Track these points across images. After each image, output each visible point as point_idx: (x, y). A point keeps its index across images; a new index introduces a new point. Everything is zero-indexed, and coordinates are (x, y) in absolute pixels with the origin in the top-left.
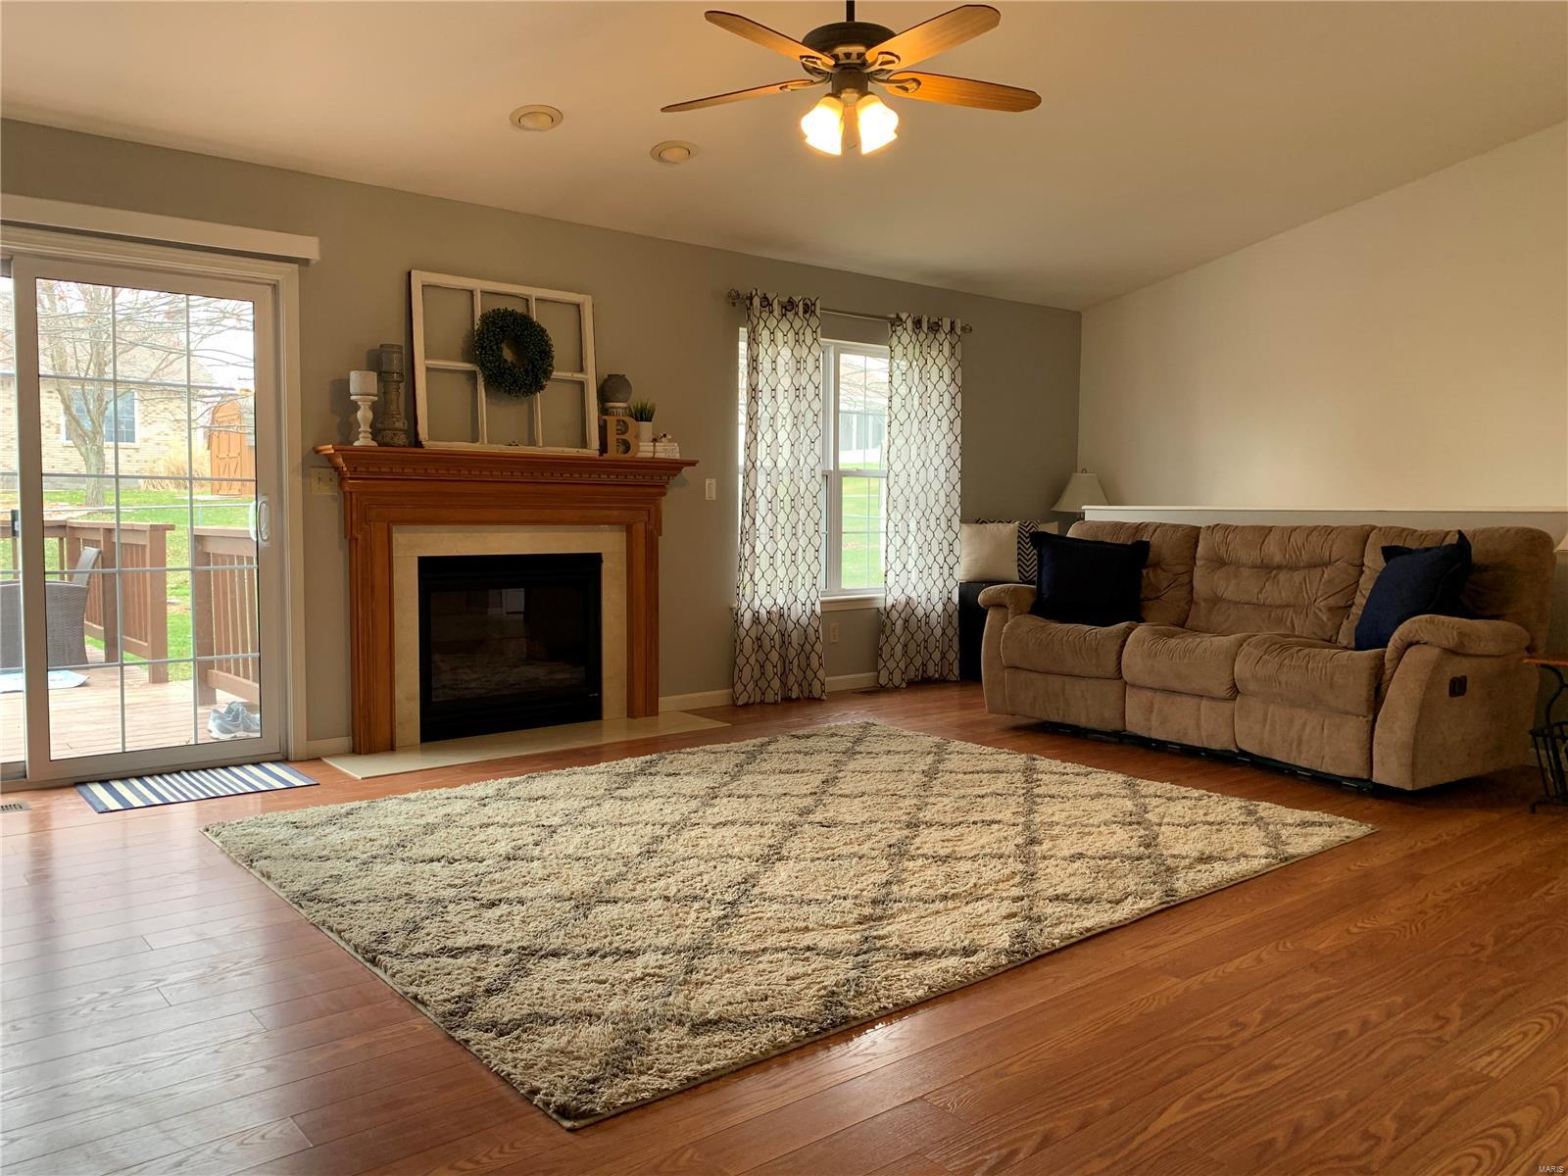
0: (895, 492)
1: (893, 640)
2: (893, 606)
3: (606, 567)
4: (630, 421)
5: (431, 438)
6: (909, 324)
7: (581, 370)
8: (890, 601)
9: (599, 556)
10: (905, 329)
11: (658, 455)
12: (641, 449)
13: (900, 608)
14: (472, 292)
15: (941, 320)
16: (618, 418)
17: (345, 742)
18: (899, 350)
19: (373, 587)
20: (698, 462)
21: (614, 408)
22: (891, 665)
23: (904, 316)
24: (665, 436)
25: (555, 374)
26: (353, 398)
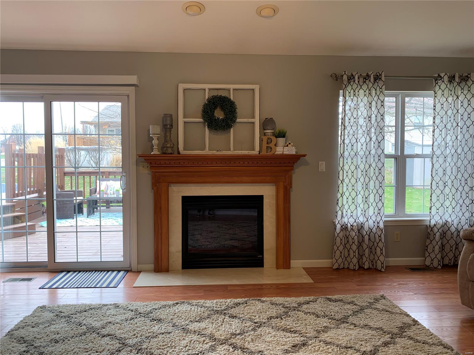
0: (437, 166)
1: (434, 243)
2: (435, 225)
3: (266, 201)
4: (273, 138)
5: (184, 149)
6: (446, 79)
7: (254, 117)
8: (433, 223)
9: (263, 196)
10: (443, 81)
11: (285, 153)
12: (277, 150)
13: (439, 226)
14: (205, 89)
15: (470, 74)
16: (268, 137)
17: (152, 266)
18: (439, 93)
19: (160, 208)
20: (306, 155)
21: (267, 133)
22: (433, 256)
23: (442, 75)
24: (290, 144)
25: (238, 120)
26: (151, 135)
